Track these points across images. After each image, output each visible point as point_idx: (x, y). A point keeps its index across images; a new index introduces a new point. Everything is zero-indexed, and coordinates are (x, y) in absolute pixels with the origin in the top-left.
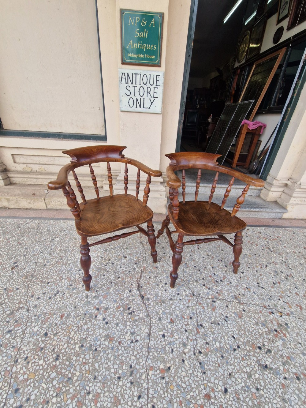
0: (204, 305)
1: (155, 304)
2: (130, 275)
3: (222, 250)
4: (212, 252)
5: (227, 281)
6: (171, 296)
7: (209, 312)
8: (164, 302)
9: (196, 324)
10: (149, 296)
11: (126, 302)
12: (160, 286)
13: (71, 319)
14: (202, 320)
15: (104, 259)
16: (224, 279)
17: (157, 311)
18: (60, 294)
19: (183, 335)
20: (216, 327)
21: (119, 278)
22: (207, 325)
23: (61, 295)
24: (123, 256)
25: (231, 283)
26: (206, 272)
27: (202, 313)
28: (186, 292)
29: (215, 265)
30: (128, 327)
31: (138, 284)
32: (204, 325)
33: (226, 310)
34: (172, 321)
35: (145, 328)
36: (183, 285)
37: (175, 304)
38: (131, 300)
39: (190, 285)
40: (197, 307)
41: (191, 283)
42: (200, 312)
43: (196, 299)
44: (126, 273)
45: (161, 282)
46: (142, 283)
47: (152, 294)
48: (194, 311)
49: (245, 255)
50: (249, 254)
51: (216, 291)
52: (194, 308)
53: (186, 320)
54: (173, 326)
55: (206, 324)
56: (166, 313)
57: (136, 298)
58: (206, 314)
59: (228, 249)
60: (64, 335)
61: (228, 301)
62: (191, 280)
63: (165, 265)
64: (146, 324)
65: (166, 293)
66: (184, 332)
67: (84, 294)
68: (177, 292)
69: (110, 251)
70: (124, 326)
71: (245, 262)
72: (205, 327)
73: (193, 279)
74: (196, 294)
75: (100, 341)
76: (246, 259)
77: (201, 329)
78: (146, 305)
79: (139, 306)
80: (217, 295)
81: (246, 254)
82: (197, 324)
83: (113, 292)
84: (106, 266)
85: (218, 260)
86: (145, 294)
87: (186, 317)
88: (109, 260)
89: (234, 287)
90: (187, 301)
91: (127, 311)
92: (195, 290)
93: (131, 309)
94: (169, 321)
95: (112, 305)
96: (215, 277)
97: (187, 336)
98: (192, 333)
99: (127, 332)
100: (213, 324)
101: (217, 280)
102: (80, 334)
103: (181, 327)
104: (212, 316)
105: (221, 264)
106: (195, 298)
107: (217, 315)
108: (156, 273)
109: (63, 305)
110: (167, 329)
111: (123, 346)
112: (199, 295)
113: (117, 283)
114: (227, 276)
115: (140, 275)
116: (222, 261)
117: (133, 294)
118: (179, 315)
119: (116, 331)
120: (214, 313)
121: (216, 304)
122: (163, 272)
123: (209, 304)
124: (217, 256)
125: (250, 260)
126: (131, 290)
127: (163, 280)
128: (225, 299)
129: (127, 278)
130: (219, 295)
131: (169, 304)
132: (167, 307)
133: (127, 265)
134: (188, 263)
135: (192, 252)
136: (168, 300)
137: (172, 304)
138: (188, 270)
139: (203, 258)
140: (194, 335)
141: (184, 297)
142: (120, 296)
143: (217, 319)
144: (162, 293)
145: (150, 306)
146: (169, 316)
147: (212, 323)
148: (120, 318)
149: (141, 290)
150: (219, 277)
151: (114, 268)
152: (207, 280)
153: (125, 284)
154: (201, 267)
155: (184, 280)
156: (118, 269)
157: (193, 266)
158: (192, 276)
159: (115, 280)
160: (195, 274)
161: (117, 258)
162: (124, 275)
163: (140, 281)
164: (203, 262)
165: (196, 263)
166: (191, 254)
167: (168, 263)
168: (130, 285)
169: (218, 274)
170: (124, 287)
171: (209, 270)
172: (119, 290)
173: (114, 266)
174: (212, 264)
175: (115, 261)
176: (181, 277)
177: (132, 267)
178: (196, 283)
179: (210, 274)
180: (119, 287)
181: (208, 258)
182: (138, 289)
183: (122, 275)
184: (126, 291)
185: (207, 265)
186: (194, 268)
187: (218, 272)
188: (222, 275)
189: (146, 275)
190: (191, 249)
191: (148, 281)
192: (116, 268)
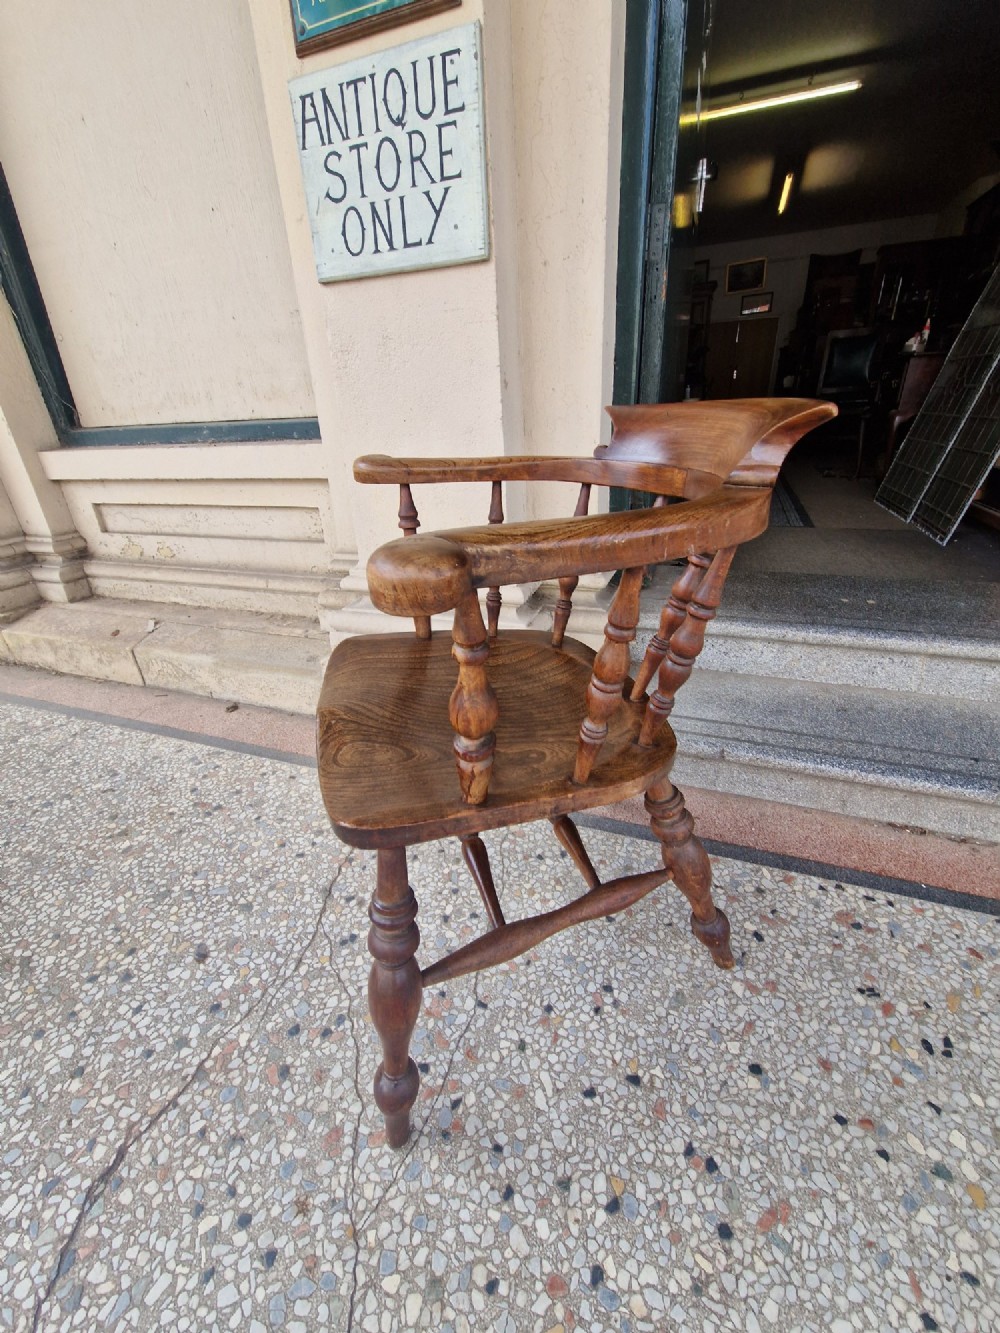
2: (139, 1072)
3: (756, 1069)
4: (672, 1066)
10: (97, 1274)
12: (206, 1224)
15: (118, 939)
21: (80, 1072)
24: (200, 946)
26: (543, 1228)
29: (640, 1190)
31: (121, 1153)
36: (331, 1281)
39: (371, 1302)
41: (390, 1284)
44: (130, 1054)
45: (232, 1192)
46: (141, 1157)
47: (125, 1266)
49: (940, 1171)
50: (973, 1175)
57: (30, 1256)
59: (802, 1077)
62: (404, 1264)
63: (336, 1072)
71: (913, 1245)
73: (420, 1258)
76: (926, 1216)
81: (950, 1162)
84: (93, 979)
85: (689, 1151)
86: (98, 1242)
88: (132, 952)
105: (688, 1198)
108: (254, 1108)
113: (45, 1105)
115: (174, 1091)
116: (711, 1165)
117: (47, 1215)
122: (291, 1119)
124: (692, 1111)
125: (965, 1240)
126: (58, 1180)
127: (249, 1184)
129: (105, 1089)
133: (176, 1005)
134: (471, 1099)
135: (545, 1021)
138: (435, 1164)
139: (590, 1093)
144: (171, 1288)
149: (96, 1210)
150: (618, 1326)
151: (109, 1004)
152: (512, 1306)
153: (70, 1123)
154: (536, 1171)
155: (362, 1243)
156: (119, 1017)
157: (487, 1143)
158: (432, 1227)
159: (52, 1080)
160: (465, 1215)
161: (165, 951)
162: (108, 1067)
163: (145, 1136)
164: (569, 1129)
165: (519, 1120)
166: (528, 1040)
167: (363, 1061)
168: (80, 1144)
169: (626, 1288)
170: (46, 1147)
171: (577, 1221)
172: (16, 1152)
173: (120, 993)
174: (626, 1175)
175: (146, 967)
176: (361, 1206)
177: (184, 1025)
178: (425, 1302)
179: (564, 1255)
180: (34, 1134)
181: (621, 1105)
182: (90, 1190)
183: (107, 1058)
184: (32, 1179)
185: (582, 1166)
186: (484, 1157)
187: (635, 1271)
188: (656, 1316)
189: (195, 1107)
190: (545, 1003)
191: (178, 1154)
192: (114, 1009)
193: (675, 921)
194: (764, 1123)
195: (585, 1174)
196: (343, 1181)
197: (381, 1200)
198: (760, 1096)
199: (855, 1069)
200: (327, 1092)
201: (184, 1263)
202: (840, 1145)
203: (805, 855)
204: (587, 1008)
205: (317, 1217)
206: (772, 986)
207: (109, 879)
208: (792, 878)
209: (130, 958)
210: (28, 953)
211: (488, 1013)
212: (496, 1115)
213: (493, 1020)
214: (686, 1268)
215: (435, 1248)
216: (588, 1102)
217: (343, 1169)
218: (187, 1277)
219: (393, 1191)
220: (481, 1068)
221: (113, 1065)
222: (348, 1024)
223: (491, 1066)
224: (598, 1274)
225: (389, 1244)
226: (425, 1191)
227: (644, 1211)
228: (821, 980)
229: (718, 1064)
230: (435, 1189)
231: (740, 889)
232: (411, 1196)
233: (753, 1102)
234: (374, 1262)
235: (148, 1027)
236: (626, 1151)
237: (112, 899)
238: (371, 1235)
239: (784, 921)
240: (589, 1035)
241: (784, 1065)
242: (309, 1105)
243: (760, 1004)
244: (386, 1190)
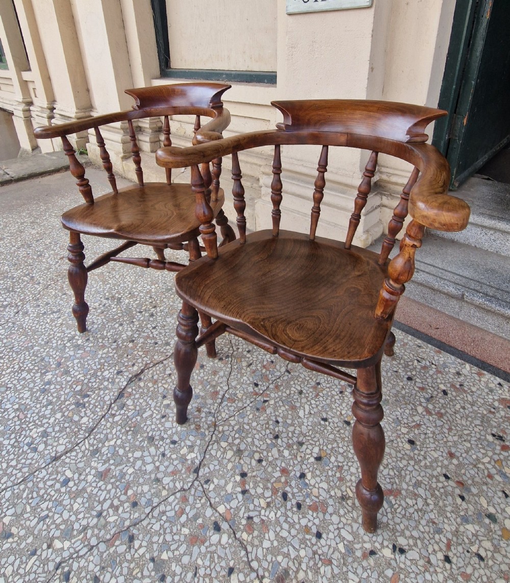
0: (188, 509)
1: (121, 421)
2: (151, 348)
3: (411, 442)
5: (317, 521)
6: (158, 433)
7: (178, 533)
8: (135, 433)
9: (127, 523)
10: (130, 402)
11: (94, 384)
13: (27, 353)
14: (147, 532)
15: (150, 301)
16: (314, 508)
17: (110, 436)
18: (56, 315)
19: (87, 515)
20: (149, 577)
21: (133, 341)
22: (141, 551)
23: (56, 317)
25: (319, 535)
26: (286, 453)
27: (164, 518)
28: (193, 451)
29: (333, 459)
30: (52, 420)
31: (142, 371)
32: (137, 543)
33: (218, 573)
34: (103, 476)
35: (64, 443)
36: (204, 435)
37: (146, 453)
38: (102, 386)
39: (216, 447)
40: (172, 498)
41: (224, 444)
42: (164, 513)
43: (190, 484)
44: (150, 341)
46: (148, 374)
47: (138, 404)
48: (156, 501)
51: (251, 514)
52: (164, 493)
53: (123, 498)
54: (94, 484)
55: (140, 546)
56: (115, 454)
57: (110, 390)
58: (168, 531)
60: (3, 365)
61: (249, 563)
62: (230, 440)
63: (222, 373)
64: (73, 439)
65: (158, 422)
66: (94, 513)
67: (73, 333)
68: (176, 438)
69: (171, 295)
70: (50, 414)
72: (133, 551)
73: (237, 442)
74: (204, 475)
75: (11, 406)
77: (121, 544)
78: (109, 412)
79: (99, 404)
80: (244, 522)
82: (128, 528)
83: (99, 356)
84: (141, 312)
86: (130, 394)
87: (130, 492)
88: (155, 307)
89: (315, 553)
90: (170, 469)
91: (79, 397)
92: (212, 467)
93: (86, 400)
94: (102, 468)
95: (77, 373)
96: (293, 483)
97: (88, 524)
98: (100, 530)
99: (42, 426)
100: (151, 565)
101: (290, 495)
102: (11, 378)
103: (101, 499)
104: (172, 548)
106: (190, 480)
107: (186, 560)
109: (43, 330)
110: (82, 477)
111: (18, 437)
112: (207, 482)
113: (121, 348)
114: (330, 510)
115: (162, 358)
117: (117, 380)
118: (127, 477)
119: (37, 411)
120: (183, 549)
121: (215, 538)
122: (201, 382)
123: (200, 521)
126: (121, 372)
128: (249, 548)
129: (140, 350)
130: (250, 527)
131: (137, 443)
132: (128, 445)
133: (167, 331)
134: (272, 402)
135: (315, 388)
136: (145, 435)
137: (142, 449)
138: (251, 416)
139: (325, 420)
140: (98, 538)
141: (174, 456)
142: (100, 369)
143: (174, 565)
144: (151, 415)
145: (110, 420)
146: (112, 462)
147: (153, 560)
148: (62, 399)
149: (132, 384)
150: (304, 494)
151: (145, 323)
152: (265, 470)
153: (128, 356)
154: (290, 435)
155: (217, 428)
156: (147, 328)
157: (274, 418)
158: (244, 435)
159: (123, 341)
160: (257, 436)
161: (166, 310)
162: (142, 343)
163: (150, 369)
164: (310, 428)
165: (290, 417)
166: (304, 391)
167: (233, 374)
168: (130, 363)
169: (313, 484)
170: (119, 360)
171: (301, 457)
172: (110, 359)
173: (149, 320)
174: (329, 452)
175: (159, 314)
176: (220, 418)
177: (169, 338)
178: (234, 455)
179: (292, 464)
180: (116, 355)
181: (337, 429)
182: (131, 378)
183: (142, 340)
184: (114, 368)
185: (310, 441)
186: (271, 422)
187: (319, 481)
188: (321, 498)
189: (169, 366)
190: (318, 381)
191: (161, 378)
192: (146, 325)
193: (400, 371)
194: (405, 462)
195: (311, 444)
196: (215, 408)
197: (227, 419)
198: (408, 452)
199: (468, 462)
200: (216, 379)
201: (157, 410)
202: (440, 485)
203: (500, 366)
204: (337, 390)
205: (203, 415)
206: (441, 415)
207: (150, 278)
208: (484, 374)
209: (154, 309)
210: (120, 296)
211: (290, 376)
212: (280, 411)
213: (292, 379)
214: (341, 490)
215: (243, 441)
216: (322, 422)
217: (216, 405)
218: (157, 415)
219: (232, 418)
220: (280, 393)
221: (143, 343)
222: (230, 359)
223: (284, 395)
224: (303, 476)
225: (227, 433)
226: (245, 423)
227: (331, 465)
228: (471, 422)
229: (393, 433)
230: (248, 424)
231: (447, 369)
232: (238, 423)
233: (403, 452)
234: (220, 435)
235: (157, 335)
236: (332, 444)
237: (151, 286)
238: (221, 428)
239: (465, 391)
240: (333, 400)
241: (428, 446)
242: (208, 380)
243: (429, 420)
244: (230, 417)
